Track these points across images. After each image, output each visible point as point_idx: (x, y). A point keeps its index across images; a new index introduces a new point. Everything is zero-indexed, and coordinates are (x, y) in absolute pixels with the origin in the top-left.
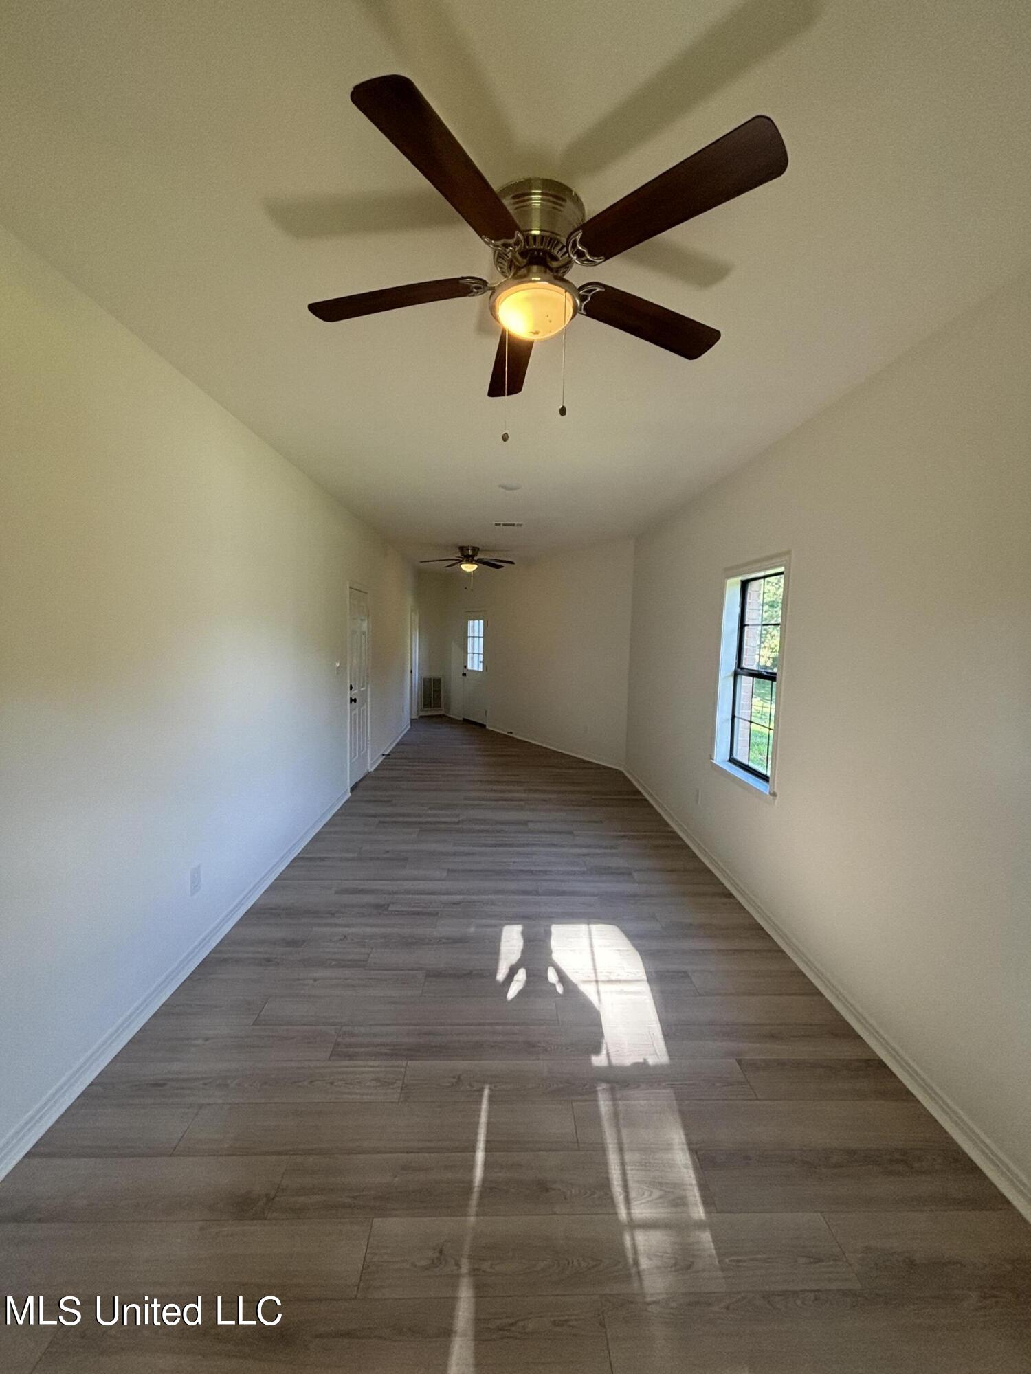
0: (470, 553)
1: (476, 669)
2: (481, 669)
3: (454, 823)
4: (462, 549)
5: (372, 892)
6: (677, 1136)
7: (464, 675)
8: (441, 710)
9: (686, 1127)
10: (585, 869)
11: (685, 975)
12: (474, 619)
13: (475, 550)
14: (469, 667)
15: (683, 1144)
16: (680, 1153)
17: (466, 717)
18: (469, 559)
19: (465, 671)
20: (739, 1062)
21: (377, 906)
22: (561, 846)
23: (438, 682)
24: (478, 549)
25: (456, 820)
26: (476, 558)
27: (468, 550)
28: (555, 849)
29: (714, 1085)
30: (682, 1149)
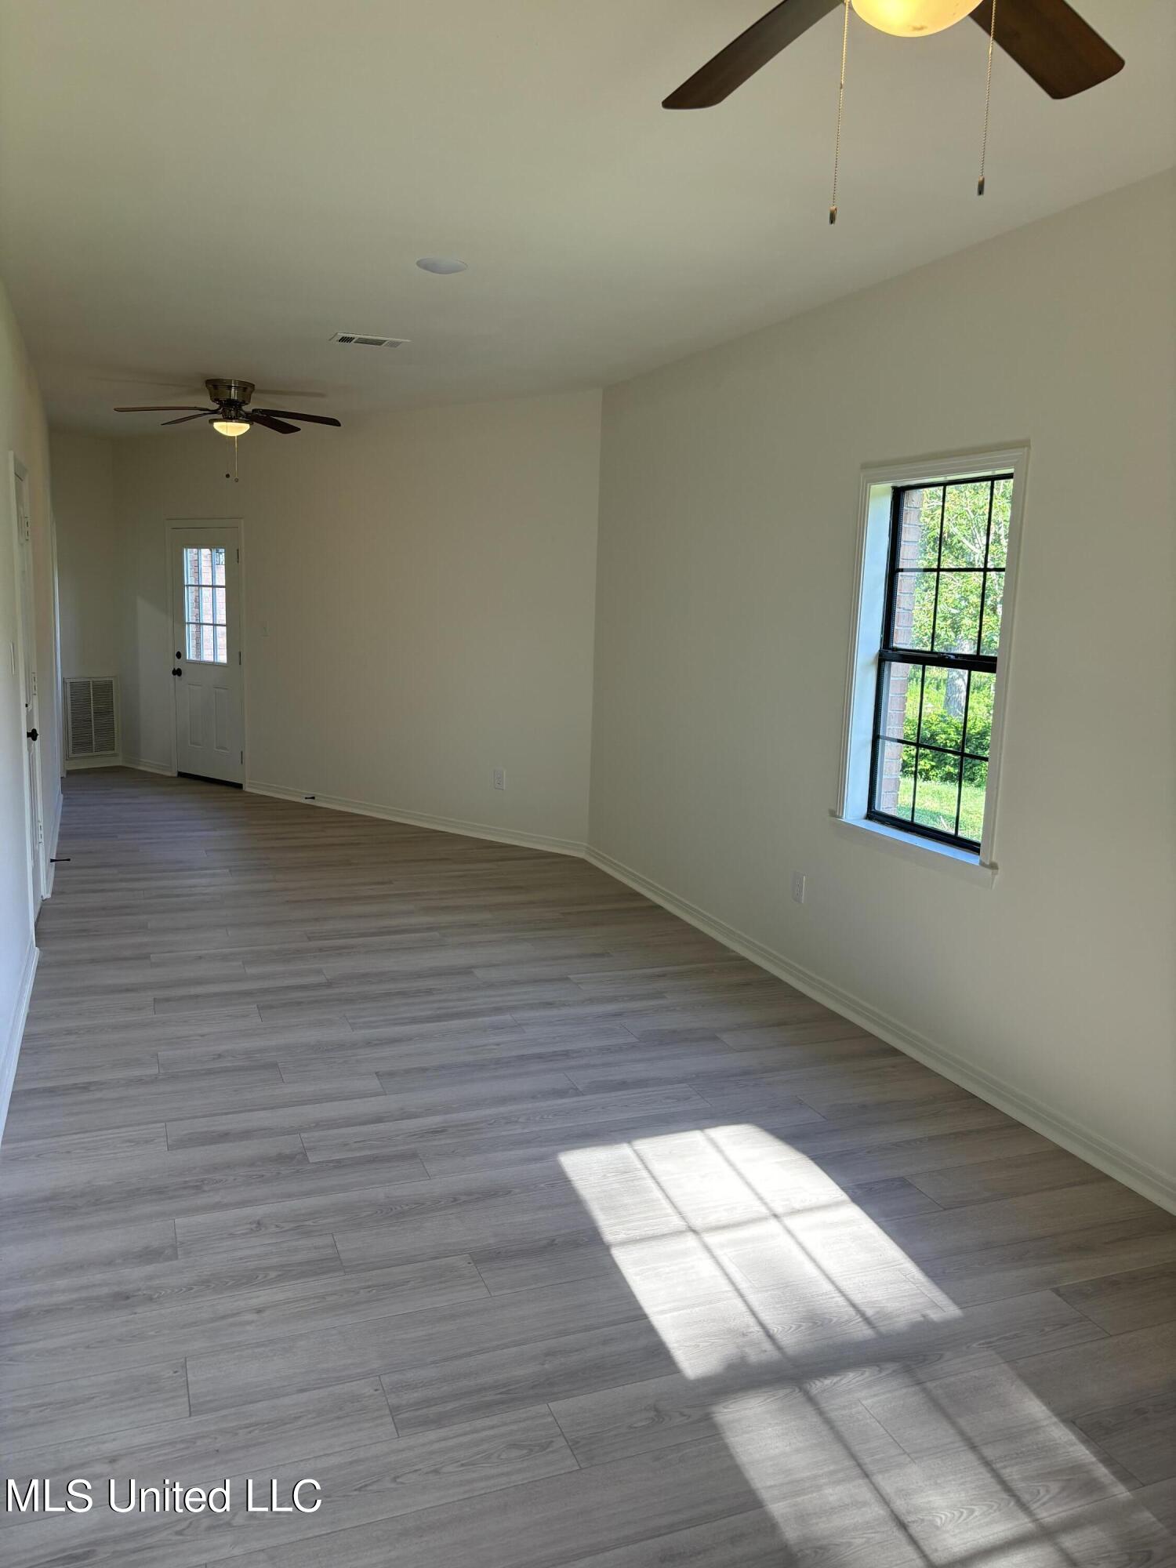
0: (234, 394)
1: (207, 656)
2: (223, 658)
3: (318, 986)
4: (215, 386)
5: (246, 1135)
6: (1035, 1408)
7: (177, 672)
8: (115, 755)
9: (1041, 1395)
10: (632, 1040)
11: (904, 1183)
12: (199, 546)
13: (246, 388)
14: (191, 655)
15: (1050, 1417)
16: (1053, 1428)
17: (183, 770)
18: (231, 410)
19: (178, 664)
20: (1057, 1291)
21: (282, 1159)
22: (564, 1005)
23: (104, 690)
24: (253, 386)
25: (321, 979)
26: (247, 408)
27: (230, 387)
28: (554, 1012)
29: (1043, 1330)
30: (1055, 1424)
